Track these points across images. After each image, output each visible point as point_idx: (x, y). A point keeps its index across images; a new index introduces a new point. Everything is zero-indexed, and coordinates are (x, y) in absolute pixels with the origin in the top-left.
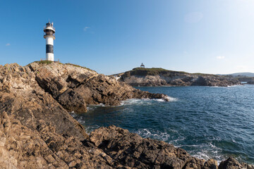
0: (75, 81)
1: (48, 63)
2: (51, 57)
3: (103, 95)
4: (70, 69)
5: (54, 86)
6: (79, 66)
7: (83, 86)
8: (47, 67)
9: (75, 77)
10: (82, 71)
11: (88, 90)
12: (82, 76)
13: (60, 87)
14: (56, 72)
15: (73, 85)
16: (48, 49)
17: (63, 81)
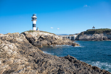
0: (42, 38)
1: (33, 31)
2: (35, 29)
3: (52, 43)
4: (41, 34)
5: (33, 40)
6: (46, 32)
7: (45, 40)
8: (31, 33)
9: (42, 37)
10: (46, 34)
11: (47, 41)
12: (46, 36)
13: (35, 40)
14: (34, 35)
15: (42, 39)
16: (34, 26)
17: (36, 38)
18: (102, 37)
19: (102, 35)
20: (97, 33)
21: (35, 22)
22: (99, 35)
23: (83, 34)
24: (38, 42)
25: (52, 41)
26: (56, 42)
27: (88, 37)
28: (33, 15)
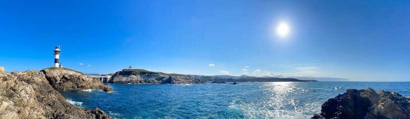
0: (66, 78)
1: (55, 68)
2: (57, 65)
3: (78, 87)
4: (64, 72)
5: (54, 80)
6: (71, 70)
7: (69, 81)
8: (52, 71)
9: (66, 76)
10: (71, 73)
11: (71, 83)
12: (71, 76)
13: (56, 81)
14: (56, 74)
15: (65, 80)
16: (56, 61)
17: (58, 79)
18: (139, 80)
19: (139, 76)
20: (133, 74)
21: (57, 57)
22: (135, 77)
23: (118, 75)
24: (60, 84)
25: (79, 83)
26: (84, 84)
27: (124, 79)
28: (56, 48)
